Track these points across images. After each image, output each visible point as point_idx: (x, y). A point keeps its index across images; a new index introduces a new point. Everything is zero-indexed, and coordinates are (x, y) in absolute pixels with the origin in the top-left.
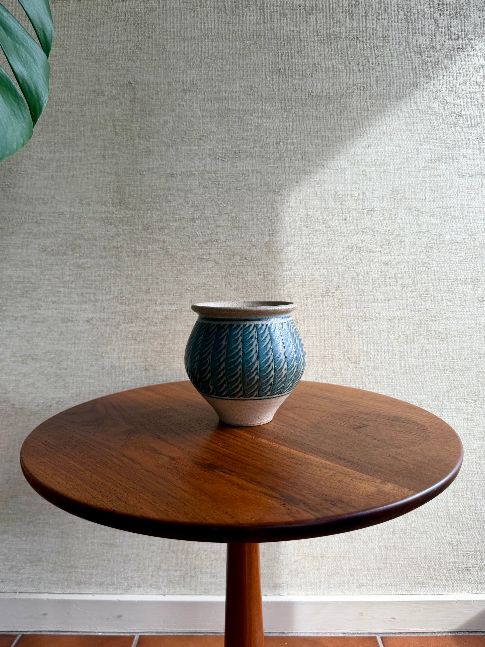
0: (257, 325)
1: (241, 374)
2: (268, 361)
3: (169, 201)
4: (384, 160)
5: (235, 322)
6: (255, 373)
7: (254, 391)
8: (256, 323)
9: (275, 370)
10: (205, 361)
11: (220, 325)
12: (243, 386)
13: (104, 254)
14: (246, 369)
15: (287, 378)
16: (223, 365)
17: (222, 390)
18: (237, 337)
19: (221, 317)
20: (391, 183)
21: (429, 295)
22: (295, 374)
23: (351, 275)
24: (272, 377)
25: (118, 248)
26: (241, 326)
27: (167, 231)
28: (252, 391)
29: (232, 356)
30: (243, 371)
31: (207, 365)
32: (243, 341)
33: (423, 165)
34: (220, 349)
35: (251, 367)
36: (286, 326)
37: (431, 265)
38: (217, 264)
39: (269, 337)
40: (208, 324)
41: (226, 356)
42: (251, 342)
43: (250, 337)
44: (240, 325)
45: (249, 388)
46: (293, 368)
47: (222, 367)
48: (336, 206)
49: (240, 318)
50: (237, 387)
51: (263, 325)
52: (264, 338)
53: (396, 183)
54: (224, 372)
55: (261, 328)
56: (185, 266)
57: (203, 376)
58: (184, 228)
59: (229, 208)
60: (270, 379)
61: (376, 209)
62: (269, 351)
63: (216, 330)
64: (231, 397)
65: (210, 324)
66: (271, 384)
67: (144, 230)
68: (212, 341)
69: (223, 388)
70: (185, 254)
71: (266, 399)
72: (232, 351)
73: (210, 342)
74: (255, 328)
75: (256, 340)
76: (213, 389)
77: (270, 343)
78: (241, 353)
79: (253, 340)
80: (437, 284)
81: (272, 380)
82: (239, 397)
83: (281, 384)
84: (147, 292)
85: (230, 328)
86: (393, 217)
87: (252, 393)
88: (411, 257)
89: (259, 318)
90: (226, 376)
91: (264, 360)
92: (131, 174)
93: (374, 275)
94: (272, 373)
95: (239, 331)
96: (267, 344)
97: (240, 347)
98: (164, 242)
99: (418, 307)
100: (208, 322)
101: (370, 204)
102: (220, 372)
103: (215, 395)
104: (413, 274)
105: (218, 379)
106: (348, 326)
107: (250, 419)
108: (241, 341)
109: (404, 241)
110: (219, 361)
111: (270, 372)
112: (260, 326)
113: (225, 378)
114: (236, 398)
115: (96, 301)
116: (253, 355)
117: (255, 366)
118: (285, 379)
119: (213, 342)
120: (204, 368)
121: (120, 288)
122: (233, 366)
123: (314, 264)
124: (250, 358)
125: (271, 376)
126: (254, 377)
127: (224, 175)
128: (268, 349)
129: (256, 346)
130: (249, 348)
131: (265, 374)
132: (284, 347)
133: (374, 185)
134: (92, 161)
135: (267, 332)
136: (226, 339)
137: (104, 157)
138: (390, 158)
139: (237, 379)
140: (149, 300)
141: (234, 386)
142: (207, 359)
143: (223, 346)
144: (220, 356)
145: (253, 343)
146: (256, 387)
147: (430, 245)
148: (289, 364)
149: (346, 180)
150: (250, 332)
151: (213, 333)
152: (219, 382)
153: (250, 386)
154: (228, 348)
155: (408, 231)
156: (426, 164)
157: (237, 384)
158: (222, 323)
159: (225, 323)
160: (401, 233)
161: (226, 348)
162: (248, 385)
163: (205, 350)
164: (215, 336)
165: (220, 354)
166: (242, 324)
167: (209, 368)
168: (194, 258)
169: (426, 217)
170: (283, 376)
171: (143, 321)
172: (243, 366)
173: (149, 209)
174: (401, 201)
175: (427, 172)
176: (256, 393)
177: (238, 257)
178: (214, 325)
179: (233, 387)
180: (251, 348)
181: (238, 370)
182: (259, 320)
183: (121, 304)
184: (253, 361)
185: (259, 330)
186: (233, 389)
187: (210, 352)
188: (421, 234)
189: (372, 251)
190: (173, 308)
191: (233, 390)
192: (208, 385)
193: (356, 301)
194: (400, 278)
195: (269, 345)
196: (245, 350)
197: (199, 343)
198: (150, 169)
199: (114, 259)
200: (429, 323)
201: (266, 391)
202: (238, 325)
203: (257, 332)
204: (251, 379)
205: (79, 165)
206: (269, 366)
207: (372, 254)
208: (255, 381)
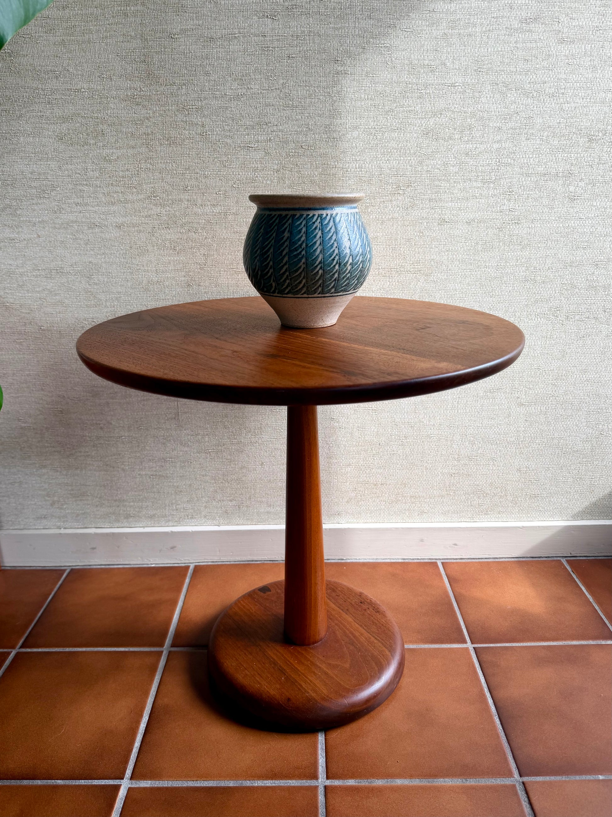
0: (321, 215)
1: (304, 267)
2: (332, 255)
3: (207, 74)
4: (469, 19)
5: (298, 211)
6: (319, 267)
7: (318, 288)
8: (320, 212)
9: (340, 264)
10: (266, 256)
11: (281, 215)
12: (306, 281)
13: (132, 143)
14: (309, 263)
15: (352, 273)
16: (286, 259)
17: (284, 287)
18: (300, 228)
19: (282, 206)
20: (476, 50)
21: (513, 193)
22: (360, 270)
23: (425, 168)
24: (336, 272)
25: (148, 134)
26: (305, 216)
27: (206, 113)
28: (315, 287)
29: (295, 248)
30: (306, 265)
31: (269, 259)
32: (306, 233)
33: (516, 26)
34: (283, 241)
35: (315, 260)
36: (352, 217)
37: (518, 156)
38: (267, 153)
39: (333, 229)
40: (268, 214)
41: (289, 248)
42: (315, 234)
43: (314, 228)
44: (303, 215)
45: (313, 284)
46: (358, 264)
47: (284, 262)
48: (410, 80)
49: (303, 206)
50: (300, 282)
51: (327, 215)
52: (328, 229)
53: (483, 50)
54: (287, 266)
55: (326, 217)
56: (229, 156)
57: (265, 272)
58: (227, 108)
59: (281, 81)
60: (334, 274)
61: (457, 84)
62: (333, 243)
63: (277, 221)
64: (294, 295)
65: (271, 215)
66: (335, 280)
67: (178, 110)
68: (273, 233)
69: (286, 284)
70: (229, 141)
71: (330, 296)
72: (295, 243)
73: (272, 235)
74: (319, 218)
75: (320, 231)
76: (275, 286)
77: (335, 235)
78: (304, 245)
79: (317, 231)
80: (523, 180)
81: (336, 275)
82: (302, 294)
83: (346, 281)
84: (185, 190)
85: (293, 218)
86: (477, 94)
87: (316, 289)
88: (496, 146)
89: (323, 206)
90: (289, 270)
91: (329, 253)
92: (160, 38)
93: (452, 168)
94: (337, 267)
95: (302, 222)
96: (332, 236)
97: (303, 239)
98: (203, 126)
99: (500, 207)
100: (268, 213)
101: (450, 78)
102: (283, 266)
103: (278, 293)
104: (496, 167)
105: (280, 275)
106: (420, 232)
107: (314, 320)
108: (304, 233)
109: (488, 126)
110: (281, 255)
111: (335, 266)
112: (324, 216)
113: (287, 273)
114: (299, 296)
115: (126, 201)
116: (317, 248)
117: (319, 259)
118: (349, 275)
119: (274, 235)
120: (266, 263)
121: (152, 185)
122: (296, 260)
123: (383, 154)
124: (314, 251)
125: (335, 270)
126: (318, 272)
127: (275, 38)
128: (332, 242)
129: (320, 237)
130: (313, 240)
131: (329, 269)
132: (349, 239)
133: (456, 53)
134: (111, 21)
135: (331, 223)
136: (289, 231)
137: (126, 15)
138: (476, 17)
139: (301, 273)
140: (188, 200)
141: (297, 282)
142: (268, 254)
143: (285, 239)
144: (282, 248)
145: (317, 234)
146: (320, 282)
147: (518, 131)
148: (354, 258)
149: (422, 46)
150: (314, 223)
151: (274, 224)
152: (281, 278)
153: (314, 281)
154: (290, 240)
155: (493, 113)
156: (520, 25)
157: (300, 279)
158: (284, 213)
159: (287, 212)
160: (485, 115)
161: (288, 241)
162: (312, 280)
163: (266, 243)
164: (276, 227)
165: (282, 246)
166: (305, 213)
167: (271, 263)
168: (240, 147)
169: (515, 95)
170: (347, 271)
171: (182, 226)
172: (307, 259)
173: (184, 84)
174: (487, 74)
175: (520, 36)
176: (320, 289)
177: (292, 145)
178: (275, 215)
179: (296, 283)
180: (315, 240)
181: (301, 263)
182: (323, 209)
183: (155, 205)
184: (317, 254)
185: (324, 220)
186: (296, 285)
187: (272, 245)
188: (508, 117)
189: (450, 138)
191: (296, 286)
192: (270, 282)
193: (430, 200)
194: (482, 172)
195: (334, 238)
196: (308, 242)
197: (259, 236)
198: (183, 31)
199: (144, 149)
200: (511, 227)
201: (330, 287)
202: (301, 215)
203: (321, 223)
204: (315, 274)
205: (95, 25)
206: (334, 259)
207: (451, 142)
208: (319, 276)
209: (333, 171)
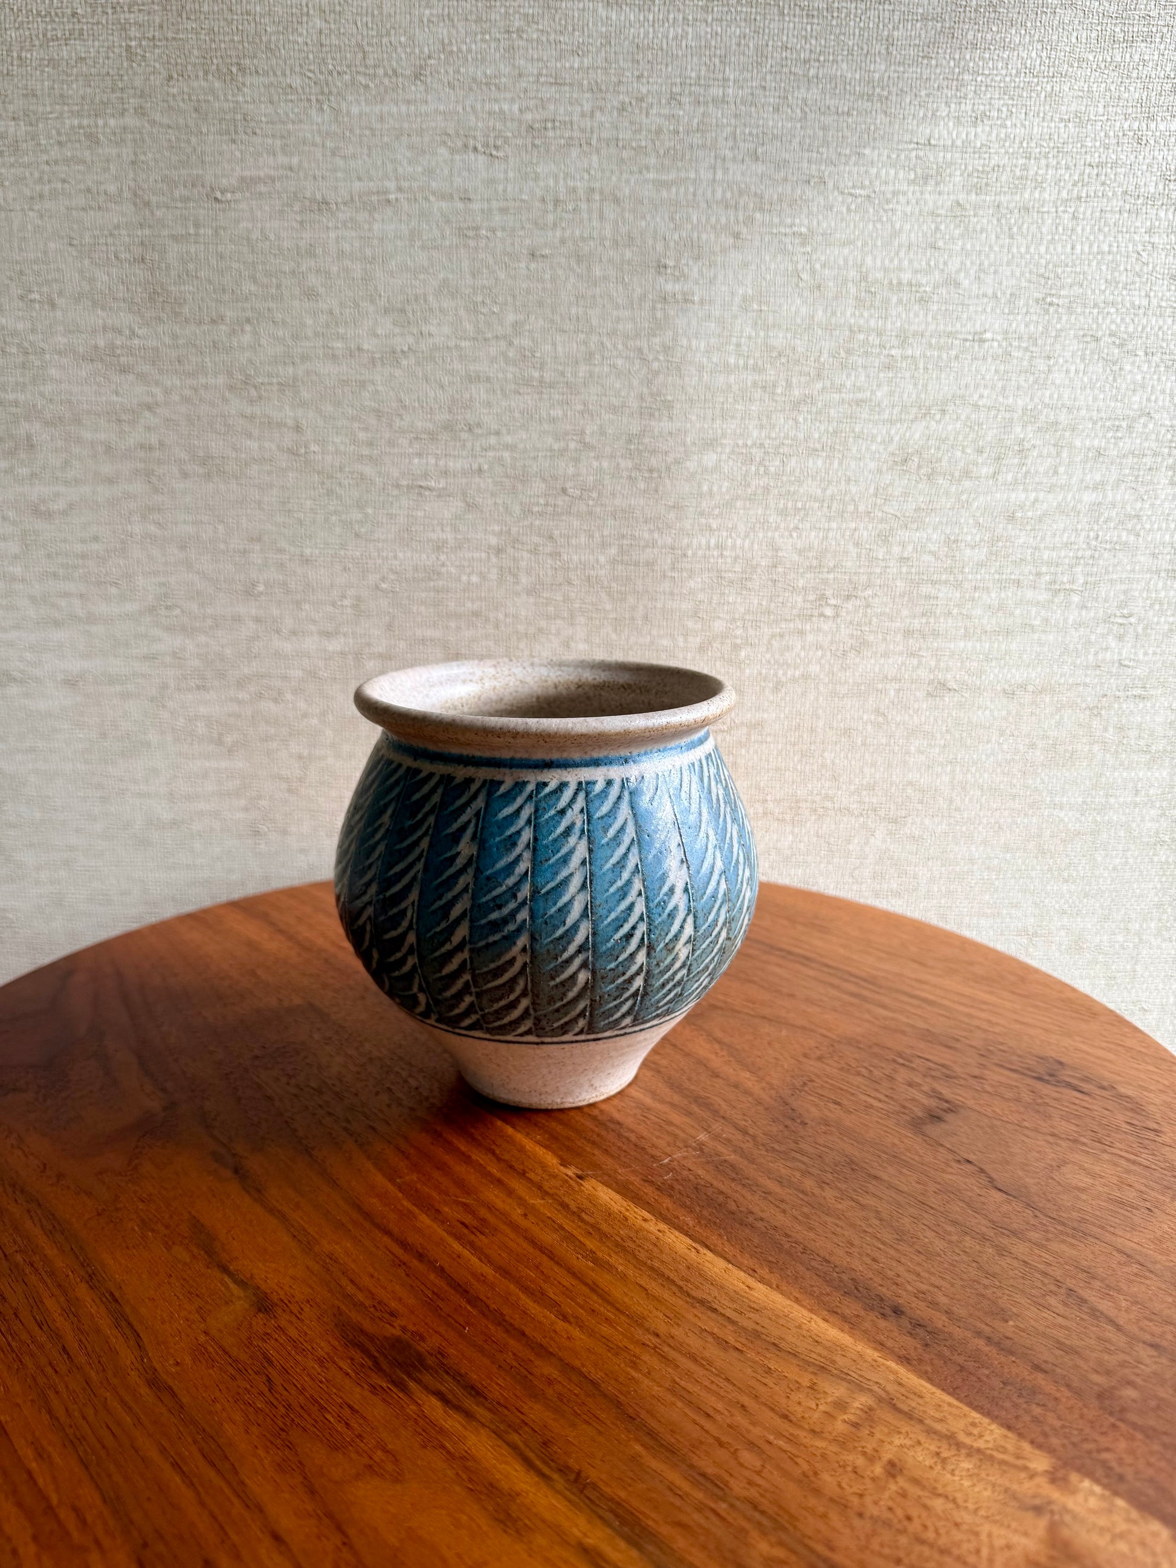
0: (588, 783)
1: (525, 964)
2: (625, 920)
3: (311, 294)
4: (1025, 168)
5: (507, 771)
6: (577, 962)
7: (575, 1020)
8: (585, 774)
9: (651, 948)
10: (395, 910)
11: (450, 778)
12: (533, 1003)
13: (107, 469)
14: (544, 951)
15: (693, 968)
16: (462, 932)
17: (457, 1011)
18: (513, 830)
19: (455, 750)
20: (1043, 249)
21: (1132, 620)
22: (720, 950)
23: (896, 550)
24: (638, 973)
25: (151, 448)
26: (530, 787)
27: (305, 394)
28: (566, 1019)
29: (494, 899)
30: (533, 957)
31: (405, 924)
32: (534, 846)
33: (1152, 190)
34: (452, 870)
35: (563, 942)
36: (695, 779)
37: (1148, 526)
38: (471, 506)
39: (630, 832)
40: (409, 769)
41: (473, 898)
42: (564, 851)
43: (560, 829)
44: (525, 783)
45: (557, 1010)
46: (714, 934)
47: (456, 939)
48: (862, 322)
49: (525, 756)
50: (513, 1005)
51: (609, 783)
52: (611, 832)
53: (1059, 249)
54: (465, 955)
55: (604, 793)
56: (370, 511)
57: (392, 959)
58: (362, 384)
59: (511, 317)
60: (630, 980)
61: (988, 335)
62: (629, 882)
63: (436, 798)
64: (491, 1034)
65: (418, 771)
66: (635, 995)
67: (231, 388)
68: (420, 838)
69: (463, 1006)
70: (368, 470)
71: (617, 1036)
72: (493, 881)
73: (417, 843)
74: (581, 796)
75: (584, 842)
76: (428, 1003)
77: (635, 850)
78: (525, 891)
79: (572, 840)
80: (1160, 585)
81: (639, 982)
82: (521, 1035)
83: (670, 991)
84: (249, 592)
85: (489, 794)
86: (1041, 365)
87: (566, 1023)
88: (1089, 497)
89: (595, 755)
90: (473, 969)
91: (613, 916)
92: (185, 199)
93: (968, 552)
94: (641, 958)
95: (521, 808)
96: (625, 856)
97: (523, 866)
98: (298, 428)
99: (1096, 654)
100: (408, 762)
101: (970, 318)
102: (450, 954)
103: (437, 1021)
104: (1088, 553)
105: (442, 978)
106: (877, 711)
107: (562, 1089)
108: (528, 846)
109: (1071, 446)
110: (446, 916)
111: (632, 955)
112: (599, 787)
113: (467, 977)
114: (509, 1038)
115: (92, 619)
116: (573, 898)
117: (579, 938)
118: (684, 971)
119: (425, 844)
120: (393, 934)
121: (162, 580)
122: (497, 937)
123: (783, 513)
124: (560, 910)
125: (634, 969)
126: (573, 977)
127: (495, 205)
128: (626, 875)
129: (583, 863)
130: (556, 873)
131: (613, 965)
132: (684, 861)
133: (987, 256)
134: (55, 153)
135: (624, 810)
136: (474, 837)
137: (92, 139)
138: (1043, 162)
139: (513, 980)
140: (257, 620)
141: (502, 1003)
142: (403, 905)
143: (460, 862)
144: (449, 895)
145: (571, 852)
146: (581, 1005)
147: (1148, 461)
148: (700, 921)
149: (895, 234)
150: (562, 812)
151: (427, 808)
152: (447, 987)
153: (559, 1004)
154: (478, 871)
155: (1083, 412)
156: (1161, 187)
157: (512, 997)
158: (461, 773)
159: (470, 771)
160: (1063, 417)
161: (471, 871)
162: (551, 1000)
163: (398, 868)
164: (431, 819)
165: (450, 889)
166: (532, 778)
167: (411, 938)
168: (398, 486)
169: (1145, 368)
170: (678, 965)
172: (533, 938)
173: (248, 320)
174: (1070, 310)
175: (1162, 214)
176: (582, 1023)
177: (539, 487)
178: (431, 775)
179: (496, 1006)
180: (564, 873)
181: (516, 950)
182: (596, 763)
183: (169, 629)
184: (570, 921)
185: (597, 803)
186: (496, 1012)
187: (414, 878)
188: (1124, 424)
189: (967, 474)
190: (334, 645)
191: (499, 1014)
192: (410, 988)
193: (908, 633)
194: (1049, 563)
195: (633, 860)
196: (540, 880)
197: (378, 836)
198: (247, 183)
199: (138, 487)
200: (1124, 706)
201: (619, 1014)
202: (517, 784)
203: (587, 812)
204: (563, 983)
205: (12, 165)
206: (629, 936)
207: (967, 484)
208: (576, 990)
209: (648, 554)
